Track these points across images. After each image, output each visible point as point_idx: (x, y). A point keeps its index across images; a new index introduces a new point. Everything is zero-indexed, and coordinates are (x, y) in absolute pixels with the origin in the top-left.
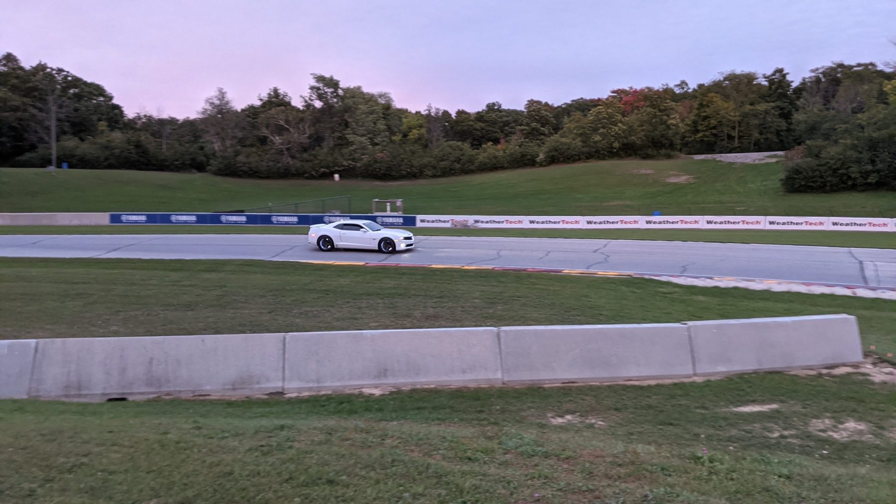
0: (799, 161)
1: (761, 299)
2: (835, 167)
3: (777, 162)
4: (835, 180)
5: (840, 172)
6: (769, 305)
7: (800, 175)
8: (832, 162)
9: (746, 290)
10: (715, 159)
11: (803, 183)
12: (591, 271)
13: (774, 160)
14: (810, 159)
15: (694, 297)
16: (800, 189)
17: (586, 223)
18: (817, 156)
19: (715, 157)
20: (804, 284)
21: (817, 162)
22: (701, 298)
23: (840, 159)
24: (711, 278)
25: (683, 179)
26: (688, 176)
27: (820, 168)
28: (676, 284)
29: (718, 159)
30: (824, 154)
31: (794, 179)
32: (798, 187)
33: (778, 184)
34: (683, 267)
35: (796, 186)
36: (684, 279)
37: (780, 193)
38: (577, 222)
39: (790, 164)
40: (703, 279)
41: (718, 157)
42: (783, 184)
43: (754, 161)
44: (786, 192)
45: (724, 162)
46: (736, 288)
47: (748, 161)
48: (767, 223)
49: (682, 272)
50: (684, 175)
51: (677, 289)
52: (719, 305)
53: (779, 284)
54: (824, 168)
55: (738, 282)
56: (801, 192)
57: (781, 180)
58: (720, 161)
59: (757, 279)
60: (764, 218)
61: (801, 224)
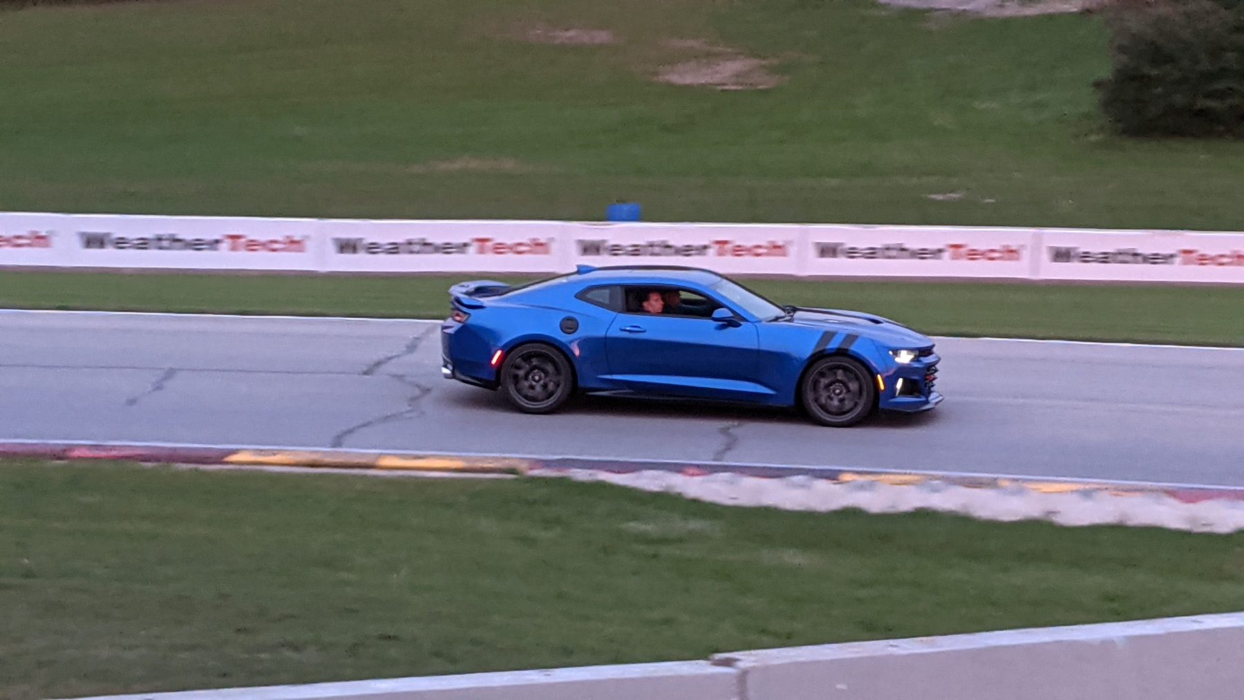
7: (1168, 68)
9: (961, 521)
11: (1179, 98)
12: (352, 452)
13: (1073, 4)
16: (1171, 122)
17: (331, 248)
20: (1172, 493)
22: (794, 558)
24: (832, 476)
25: (726, 73)
26: (750, 63)
28: (695, 502)
33: (1089, 101)
34: (724, 431)
35: (1154, 111)
36: (729, 482)
37: (1093, 138)
38: (294, 244)
39: (1133, 23)
42: (1107, 105)
44: (1115, 132)
45: (885, 7)
46: (923, 515)
48: (1045, 257)
49: (720, 454)
50: (728, 57)
51: (700, 525)
53: (1087, 494)
55: (935, 490)
57: (1098, 85)
59: (1005, 480)
60: (1034, 234)
61: (1168, 258)
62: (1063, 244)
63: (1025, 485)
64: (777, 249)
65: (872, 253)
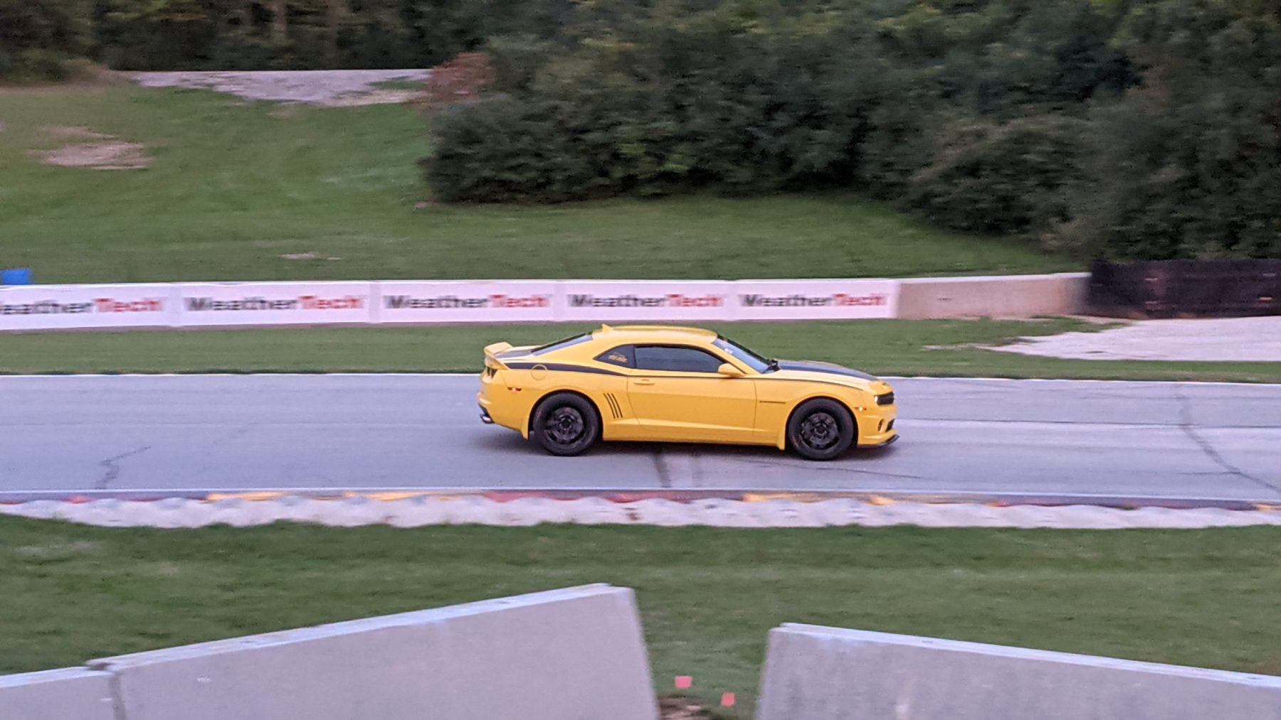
0: (472, 101)
1: (362, 555)
2: (574, 123)
3: (409, 104)
4: (576, 164)
5: (590, 137)
6: (389, 572)
7: (477, 148)
8: (568, 107)
9: (315, 529)
10: (211, 85)
11: (487, 173)
13: (397, 97)
14: (502, 97)
15: (144, 568)
16: (482, 191)
18: (522, 86)
19: (211, 81)
20: (487, 495)
21: (522, 108)
22: (168, 569)
23: (586, 100)
24: (201, 497)
25: (105, 154)
26: (126, 146)
27: (536, 127)
28: (80, 525)
29: (222, 89)
30: (541, 82)
31: (461, 157)
32: (477, 186)
33: (412, 176)
34: (107, 463)
35: (467, 182)
36: (110, 507)
37: (419, 205)
39: (446, 110)
40: (174, 500)
41: (223, 81)
42: (430, 177)
43: (339, 97)
44: (437, 201)
45: (240, 98)
46: (283, 526)
47: (321, 97)
48: (382, 304)
49: (103, 483)
50: (106, 141)
51: (82, 545)
52: (231, 588)
53: (418, 500)
54: (548, 125)
55: (290, 504)
56: (482, 200)
57: (423, 162)
58: (228, 96)
59: (351, 491)
60: (371, 285)
61: (481, 303)
62: (397, 294)
63: (368, 496)
64: (153, 305)
65: (235, 306)
